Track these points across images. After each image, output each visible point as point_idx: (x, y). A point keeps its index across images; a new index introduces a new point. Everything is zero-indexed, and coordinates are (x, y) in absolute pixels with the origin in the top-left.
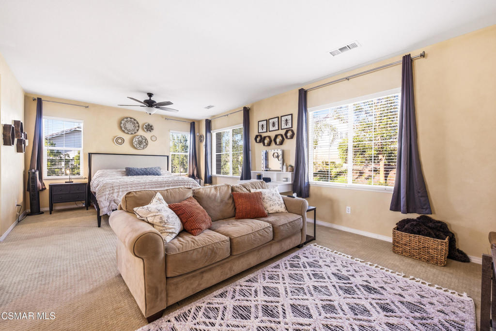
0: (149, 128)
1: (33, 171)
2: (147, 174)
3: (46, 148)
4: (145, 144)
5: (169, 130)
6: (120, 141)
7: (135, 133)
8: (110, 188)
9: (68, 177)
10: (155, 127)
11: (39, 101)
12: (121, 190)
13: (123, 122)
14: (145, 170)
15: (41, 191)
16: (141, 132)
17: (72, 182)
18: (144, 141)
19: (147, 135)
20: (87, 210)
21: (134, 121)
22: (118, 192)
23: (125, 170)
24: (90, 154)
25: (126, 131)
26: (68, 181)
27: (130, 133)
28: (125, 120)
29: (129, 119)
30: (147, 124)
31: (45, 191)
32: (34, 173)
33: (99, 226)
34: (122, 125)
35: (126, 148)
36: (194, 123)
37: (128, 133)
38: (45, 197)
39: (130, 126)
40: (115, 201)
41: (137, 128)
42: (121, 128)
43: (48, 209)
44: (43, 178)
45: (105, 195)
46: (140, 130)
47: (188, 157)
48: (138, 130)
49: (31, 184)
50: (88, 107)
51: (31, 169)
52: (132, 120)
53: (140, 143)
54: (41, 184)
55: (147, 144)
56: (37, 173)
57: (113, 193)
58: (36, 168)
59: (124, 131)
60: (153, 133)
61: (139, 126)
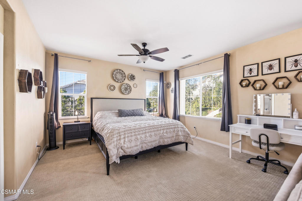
0: (132, 78)
1: (51, 113)
2: (134, 115)
3: (60, 95)
4: (129, 90)
5: (146, 79)
6: (112, 88)
7: (123, 81)
8: (117, 133)
9: (76, 117)
10: (136, 77)
11: (56, 56)
12: (126, 135)
13: (114, 73)
14: (132, 111)
15: (57, 129)
16: (127, 81)
17: (79, 121)
18: (129, 87)
19: (131, 83)
20: (91, 144)
21: (122, 72)
22: (124, 138)
23: (117, 111)
24: (92, 99)
25: (117, 80)
26: (76, 120)
27: (119, 82)
28: (116, 71)
29: (119, 71)
30: (130, 75)
31: (60, 128)
32: (52, 115)
33: (108, 174)
34: (114, 75)
35: (116, 93)
36: (163, 73)
37: (118, 82)
38: (60, 133)
39: (119, 76)
40: (123, 148)
41: (124, 78)
42: (113, 77)
43: (61, 143)
44: (59, 119)
45: (114, 142)
46: (126, 79)
47: (158, 100)
48: (124, 79)
49: (49, 124)
50: (90, 61)
51: (50, 112)
52: (121, 71)
53: (126, 89)
54: (57, 124)
55: (131, 90)
56: (54, 114)
57: (120, 139)
58: (53, 111)
59: (115, 80)
60: (135, 81)
61: (125, 76)
